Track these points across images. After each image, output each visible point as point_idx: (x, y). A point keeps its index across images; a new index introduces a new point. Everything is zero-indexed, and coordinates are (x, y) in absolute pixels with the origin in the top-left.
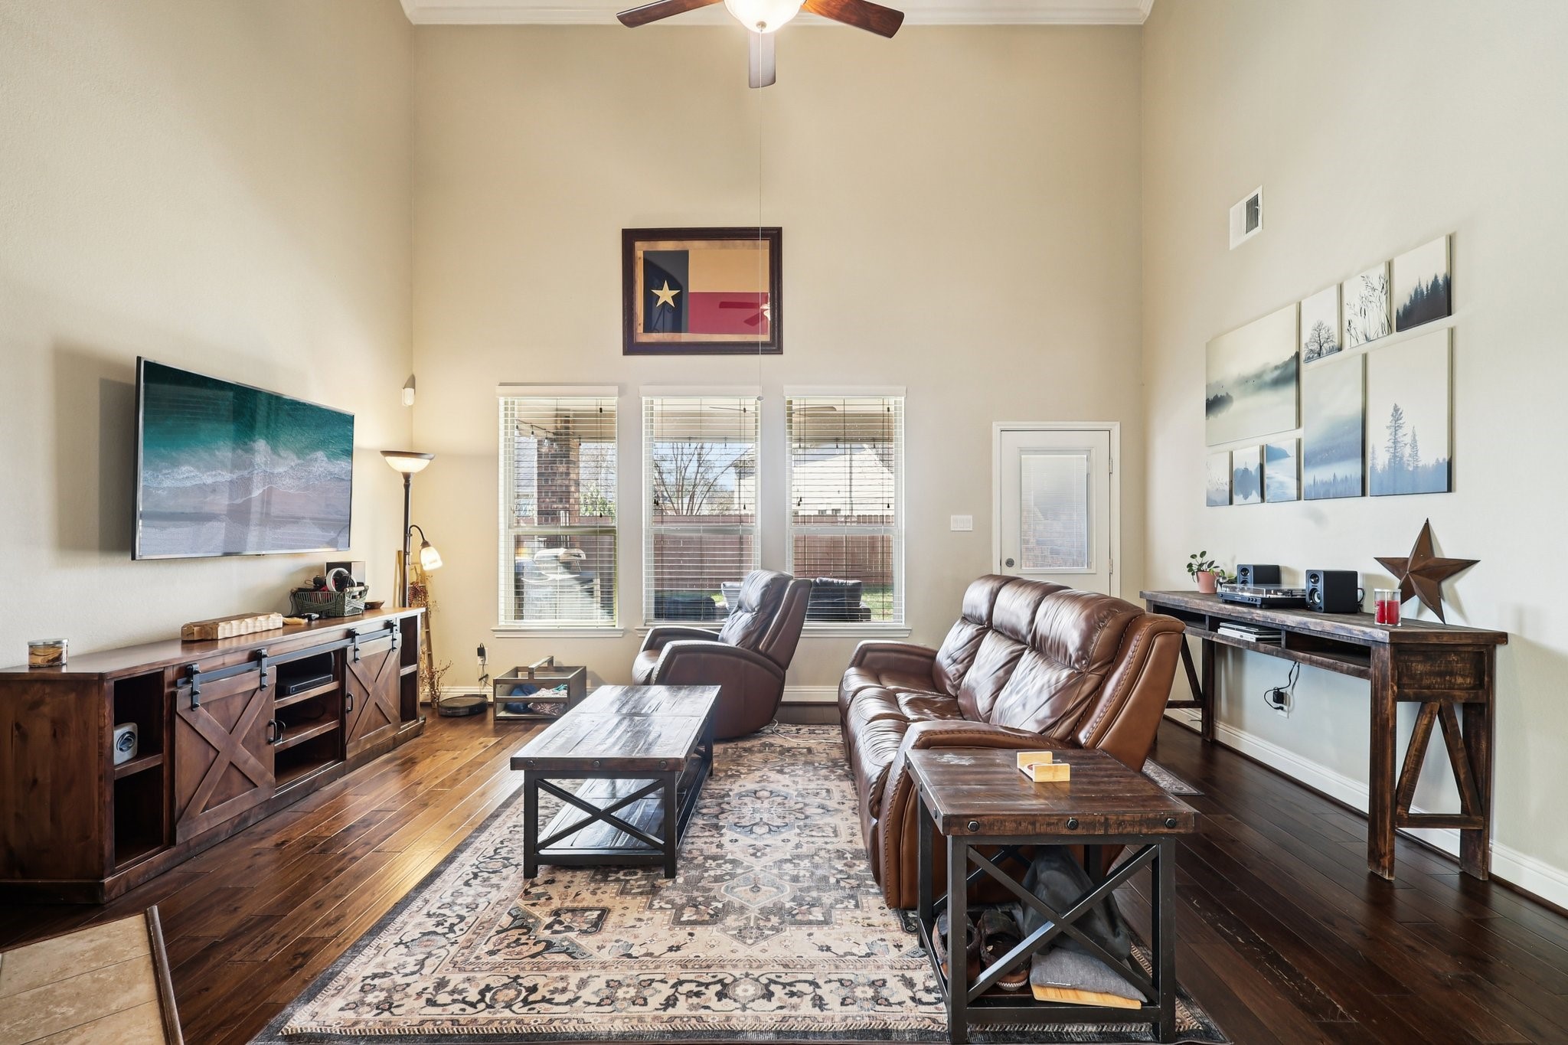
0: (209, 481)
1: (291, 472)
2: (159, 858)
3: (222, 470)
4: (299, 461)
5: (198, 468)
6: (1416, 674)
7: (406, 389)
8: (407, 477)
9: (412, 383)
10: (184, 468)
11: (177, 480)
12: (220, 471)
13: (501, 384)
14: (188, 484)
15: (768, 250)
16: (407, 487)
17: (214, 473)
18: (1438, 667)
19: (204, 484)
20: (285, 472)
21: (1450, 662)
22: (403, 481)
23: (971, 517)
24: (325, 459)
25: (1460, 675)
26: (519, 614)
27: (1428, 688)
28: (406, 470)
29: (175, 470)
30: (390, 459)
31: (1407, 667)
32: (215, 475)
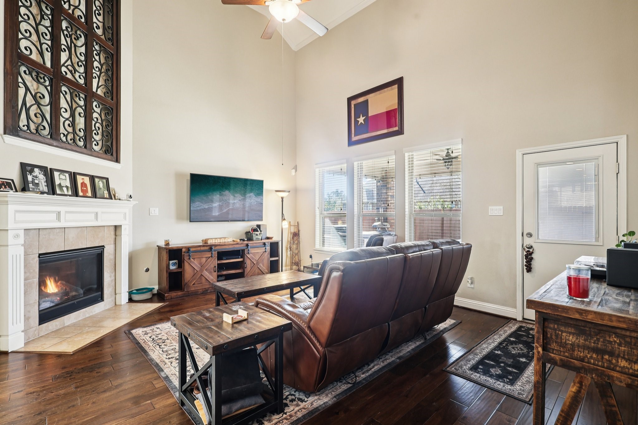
0: (207, 207)
1: (239, 202)
2: (180, 293)
3: (211, 203)
4: (243, 198)
5: (202, 203)
6: (566, 344)
7: (293, 170)
8: (282, 198)
9: (296, 168)
10: (197, 203)
11: (194, 207)
12: (210, 203)
13: (316, 164)
14: (199, 208)
15: (397, 89)
16: (282, 201)
17: (208, 204)
18: (594, 343)
19: (205, 208)
20: (237, 202)
21: (610, 342)
22: (281, 199)
23: (502, 207)
24: (254, 196)
25: (623, 358)
26: (323, 244)
27: (582, 360)
28: (282, 196)
29: (194, 204)
30: (278, 193)
31: (557, 336)
32: (209, 205)
